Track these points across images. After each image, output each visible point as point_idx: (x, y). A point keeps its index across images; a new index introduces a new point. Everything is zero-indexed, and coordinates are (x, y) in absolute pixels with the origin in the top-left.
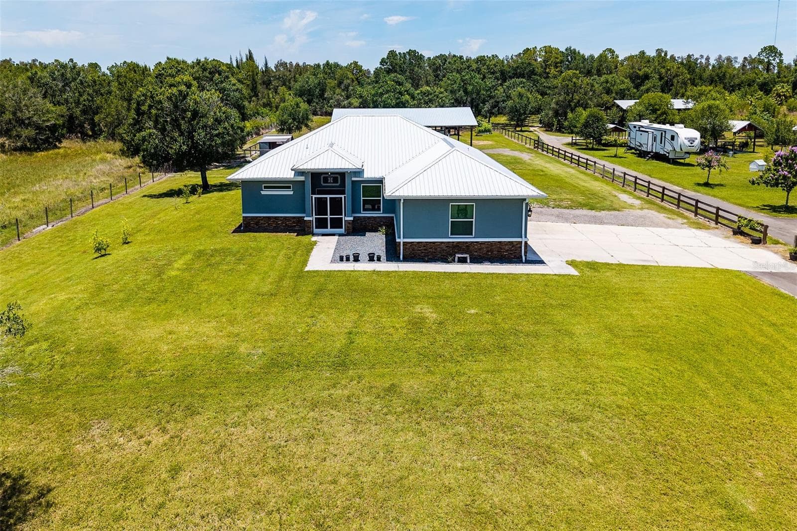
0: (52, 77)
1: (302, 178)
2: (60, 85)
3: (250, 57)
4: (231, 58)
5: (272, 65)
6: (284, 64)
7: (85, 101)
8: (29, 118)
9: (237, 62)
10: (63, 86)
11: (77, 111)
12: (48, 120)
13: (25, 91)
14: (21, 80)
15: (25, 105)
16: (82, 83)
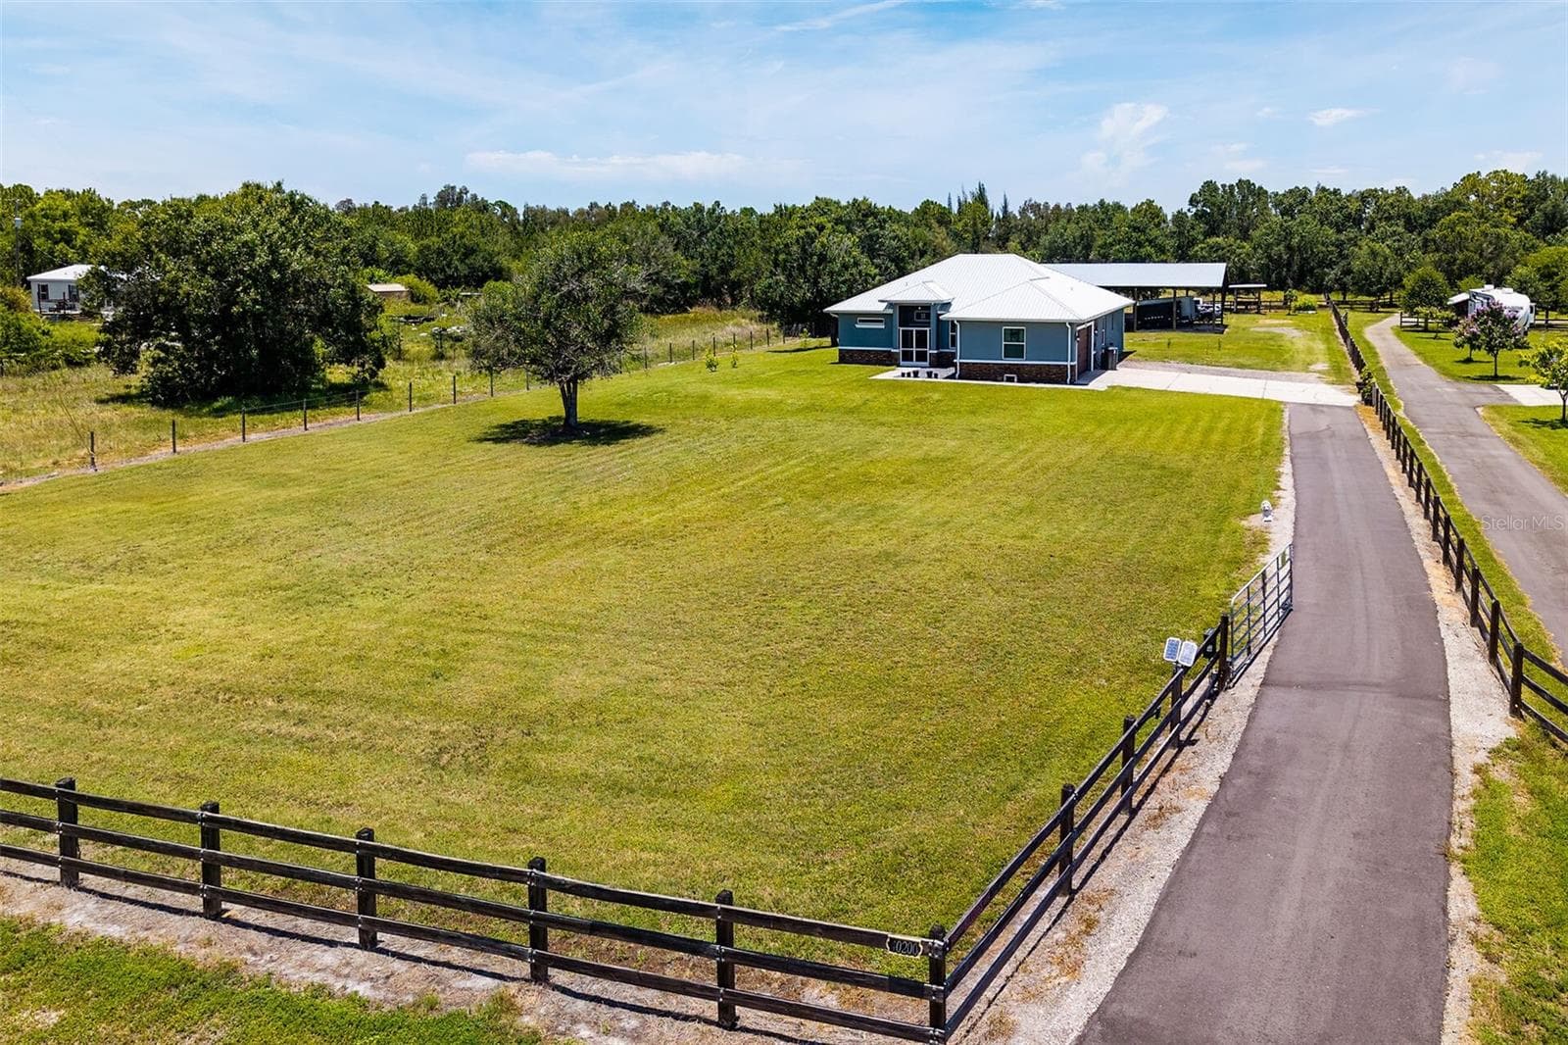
0: (687, 223)
1: (890, 311)
2: (696, 234)
3: (981, 198)
4: (949, 198)
5: (1014, 209)
6: (1035, 207)
7: (723, 255)
8: (657, 273)
9: (960, 203)
10: (699, 236)
11: (714, 270)
12: (679, 277)
13: (655, 239)
14: (651, 227)
15: (654, 257)
16: (721, 233)
